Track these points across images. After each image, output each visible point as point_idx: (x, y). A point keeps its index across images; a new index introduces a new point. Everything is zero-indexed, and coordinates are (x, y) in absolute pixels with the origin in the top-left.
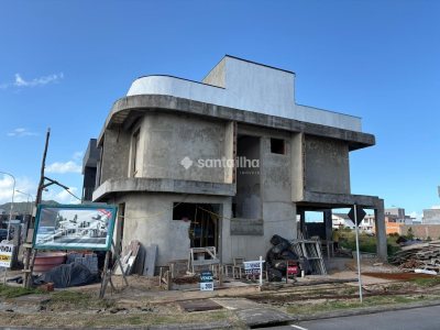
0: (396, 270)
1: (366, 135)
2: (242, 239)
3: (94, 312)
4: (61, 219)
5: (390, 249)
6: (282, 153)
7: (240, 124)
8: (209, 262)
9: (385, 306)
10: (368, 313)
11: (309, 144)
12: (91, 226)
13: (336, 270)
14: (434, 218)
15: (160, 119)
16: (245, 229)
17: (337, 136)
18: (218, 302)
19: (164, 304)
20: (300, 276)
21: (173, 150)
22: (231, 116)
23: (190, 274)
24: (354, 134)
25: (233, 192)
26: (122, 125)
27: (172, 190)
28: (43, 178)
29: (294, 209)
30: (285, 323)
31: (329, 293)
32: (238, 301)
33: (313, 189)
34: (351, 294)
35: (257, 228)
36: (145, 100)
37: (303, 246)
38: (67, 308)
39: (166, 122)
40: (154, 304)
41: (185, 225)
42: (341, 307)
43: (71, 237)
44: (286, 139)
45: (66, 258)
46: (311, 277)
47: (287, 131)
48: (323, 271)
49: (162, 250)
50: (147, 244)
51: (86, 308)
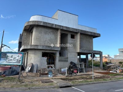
0: (105, 71)
1: (98, 34)
2: (62, 63)
3: (15, 83)
4: (8, 56)
5: (104, 66)
6: (74, 38)
7: (62, 30)
8: (52, 69)
9: (100, 82)
10: (95, 83)
11: (82, 36)
12: (16, 58)
13: (89, 71)
14: (117, 57)
15: (38, 28)
16: (63, 60)
17: (90, 34)
18: (52, 80)
19: (37, 81)
20: (78, 73)
21: (42, 37)
22: (59, 27)
23: (46, 72)
24: (95, 33)
25: (59, 49)
26: (28, 30)
27: (41, 48)
28: (2, 44)
29: (77, 54)
30: (70, 86)
31: (85, 78)
32: (58, 80)
33: (82, 49)
34: (91, 78)
35: (66, 60)
36: (34, 22)
37: (79, 64)
38: (8, 82)
39: (40, 29)
40: (34, 81)
41: (45, 58)
42: (87, 82)
43: (11, 61)
44: (75, 34)
45: (10, 67)
46: (81, 73)
47: (75, 32)
48: (85, 72)
49: (39, 65)
50: (34, 64)
51: (13, 82)
